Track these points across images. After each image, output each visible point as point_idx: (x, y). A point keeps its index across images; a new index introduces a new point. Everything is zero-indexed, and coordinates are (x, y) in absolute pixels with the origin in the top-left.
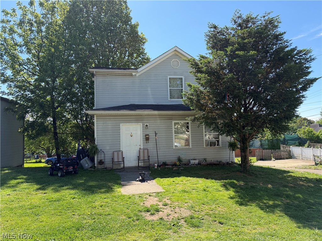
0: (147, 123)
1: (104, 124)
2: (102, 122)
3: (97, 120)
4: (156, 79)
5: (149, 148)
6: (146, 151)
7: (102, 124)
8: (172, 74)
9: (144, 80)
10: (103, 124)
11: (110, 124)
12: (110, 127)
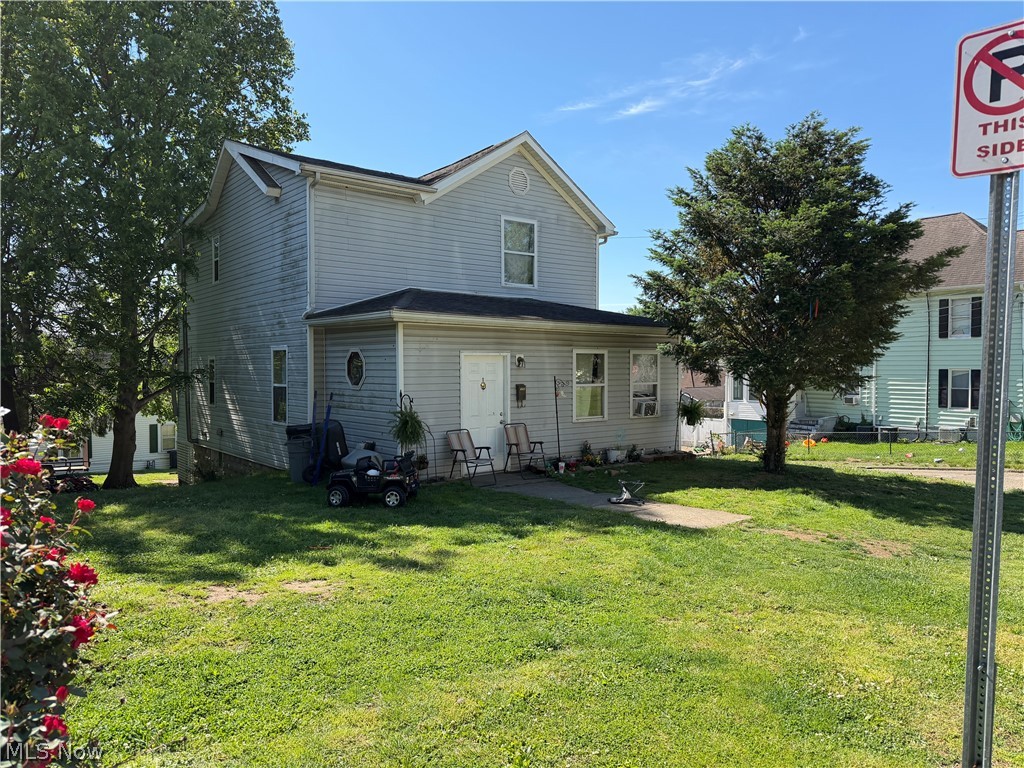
0: (520, 352)
1: (423, 353)
2: (417, 346)
3: (406, 338)
4: (473, 219)
5: (528, 423)
6: (521, 430)
7: (417, 353)
8: (511, 209)
9: (444, 220)
10: (420, 350)
11: (435, 353)
12: (436, 360)
